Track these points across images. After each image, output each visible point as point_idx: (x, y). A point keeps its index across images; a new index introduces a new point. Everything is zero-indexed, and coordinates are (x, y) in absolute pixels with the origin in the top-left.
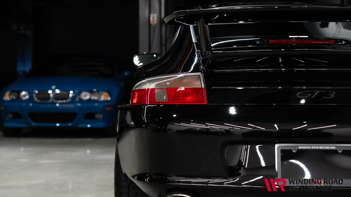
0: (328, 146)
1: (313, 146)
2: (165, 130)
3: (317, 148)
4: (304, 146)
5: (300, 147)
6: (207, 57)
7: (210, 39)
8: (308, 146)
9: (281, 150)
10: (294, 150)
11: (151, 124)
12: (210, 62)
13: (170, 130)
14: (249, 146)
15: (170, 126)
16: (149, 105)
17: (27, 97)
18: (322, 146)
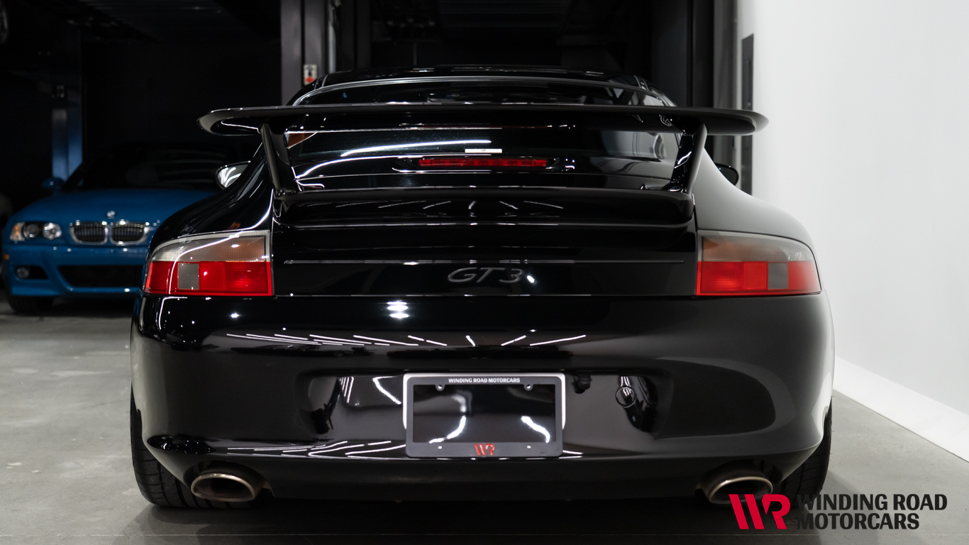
0: (506, 377)
1: (477, 378)
2: (199, 348)
3: (485, 381)
4: (458, 378)
5: (451, 381)
6: (280, 199)
7: (288, 160)
8: (467, 378)
9: (415, 386)
10: (440, 386)
11: (168, 335)
12: (286, 209)
13: (210, 346)
14: (353, 378)
15: (212, 340)
16: (171, 295)
17: (58, 234)
18: (493, 377)
